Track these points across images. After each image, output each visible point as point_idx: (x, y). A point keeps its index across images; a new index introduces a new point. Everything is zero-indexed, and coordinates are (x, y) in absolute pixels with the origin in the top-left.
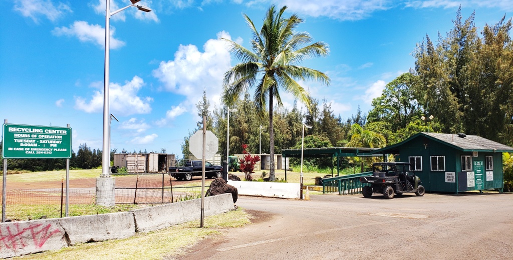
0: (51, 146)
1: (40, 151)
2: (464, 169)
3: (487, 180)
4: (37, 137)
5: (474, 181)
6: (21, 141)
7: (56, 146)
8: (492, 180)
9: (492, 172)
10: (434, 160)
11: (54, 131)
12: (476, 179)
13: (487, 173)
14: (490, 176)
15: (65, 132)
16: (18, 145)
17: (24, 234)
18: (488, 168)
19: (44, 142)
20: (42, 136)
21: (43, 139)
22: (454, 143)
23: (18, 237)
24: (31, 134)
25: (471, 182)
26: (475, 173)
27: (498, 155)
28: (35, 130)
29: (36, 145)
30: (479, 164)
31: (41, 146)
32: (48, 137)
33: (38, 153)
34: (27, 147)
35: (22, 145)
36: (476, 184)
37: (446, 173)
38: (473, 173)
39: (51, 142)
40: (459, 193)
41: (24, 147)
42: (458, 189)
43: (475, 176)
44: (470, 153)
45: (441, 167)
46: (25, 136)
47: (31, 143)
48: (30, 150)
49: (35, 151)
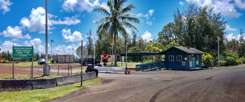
0: (27, 53)
1: (23, 55)
2: (189, 60)
3: (197, 64)
4: (23, 50)
5: (192, 65)
6: (18, 52)
7: (28, 53)
8: (198, 64)
9: (198, 62)
10: (178, 57)
11: (28, 48)
12: (193, 64)
13: (197, 62)
14: (197, 63)
15: (31, 48)
16: (17, 53)
17: (19, 84)
18: (197, 60)
19: (25, 52)
20: (24, 50)
21: (25, 51)
22: (185, 51)
23: (17, 85)
24: (21, 50)
25: (191, 65)
26: (193, 62)
27: (200, 55)
28: (22, 48)
29: (22, 53)
30: (194, 58)
31: (24, 54)
32: (26, 50)
33: (23, 56)
34: (20, 54)
35: (18, 53)
36: (193, 66)
37: (182, 62)
38: (192, 62)
39: (27, 52)
40: (187, 69)
41: (19, 54)
42: (186, 68)
43: (193, 63)
44: (191, 54)
45: (181, 60)
46: (19, 50)
47: (21, 53)
48: (20, 55)
49: (22, 56)
